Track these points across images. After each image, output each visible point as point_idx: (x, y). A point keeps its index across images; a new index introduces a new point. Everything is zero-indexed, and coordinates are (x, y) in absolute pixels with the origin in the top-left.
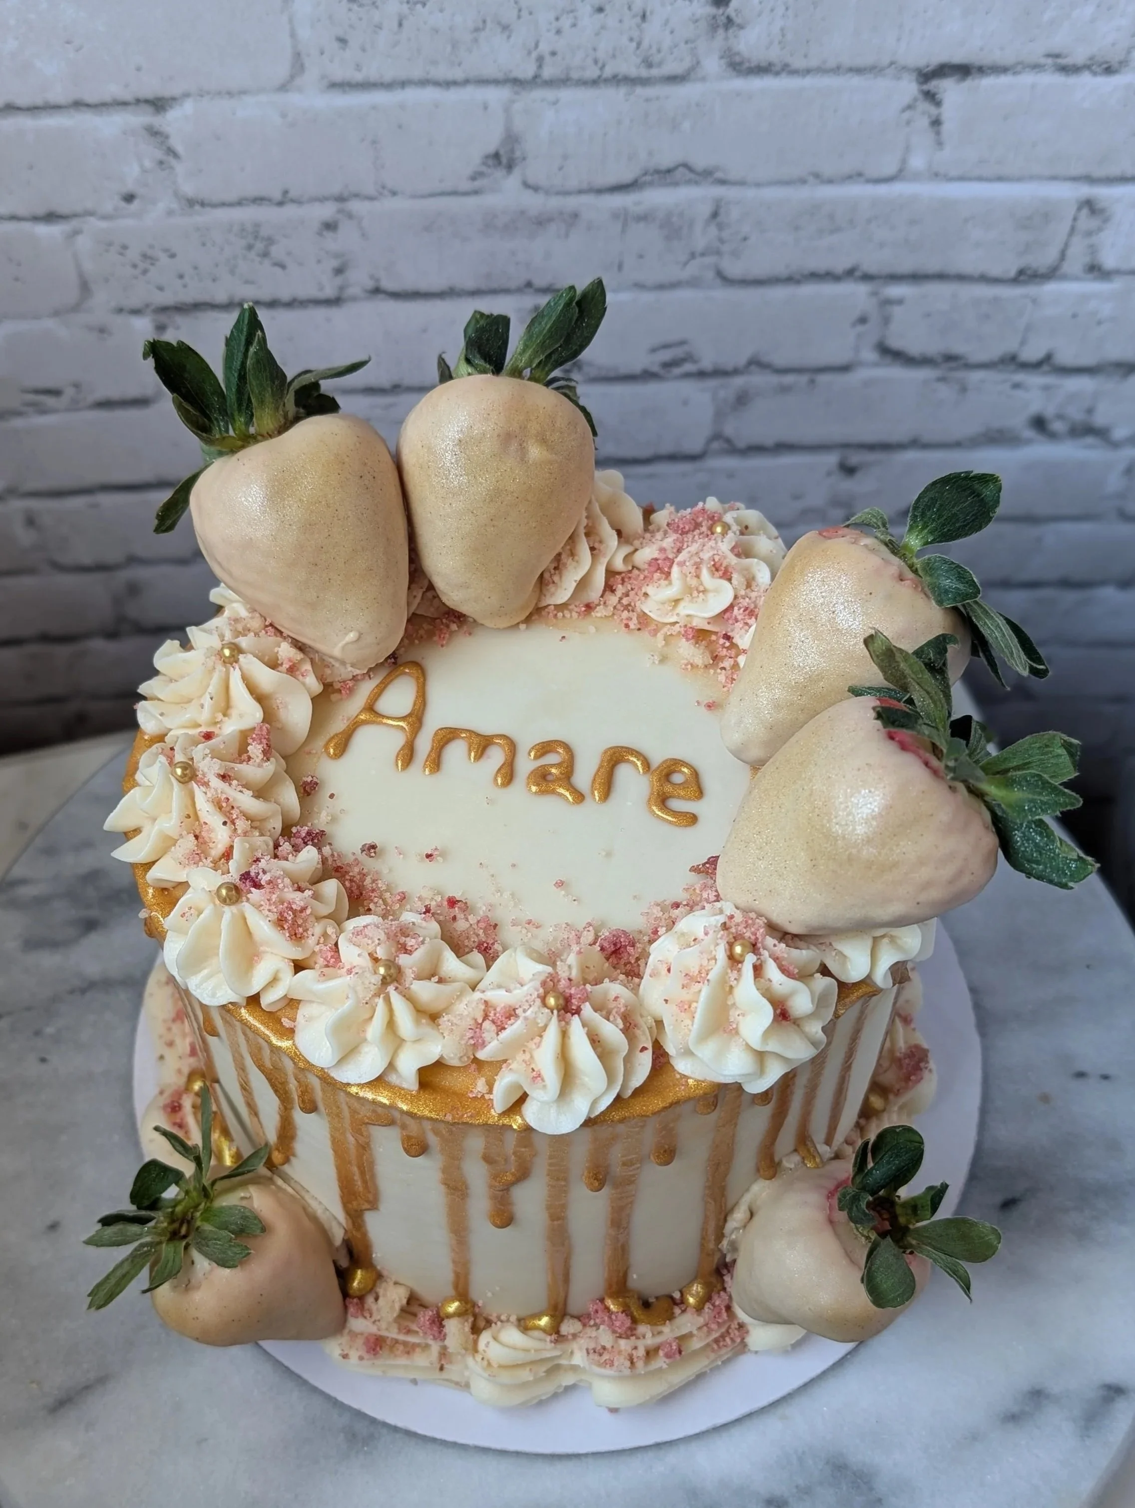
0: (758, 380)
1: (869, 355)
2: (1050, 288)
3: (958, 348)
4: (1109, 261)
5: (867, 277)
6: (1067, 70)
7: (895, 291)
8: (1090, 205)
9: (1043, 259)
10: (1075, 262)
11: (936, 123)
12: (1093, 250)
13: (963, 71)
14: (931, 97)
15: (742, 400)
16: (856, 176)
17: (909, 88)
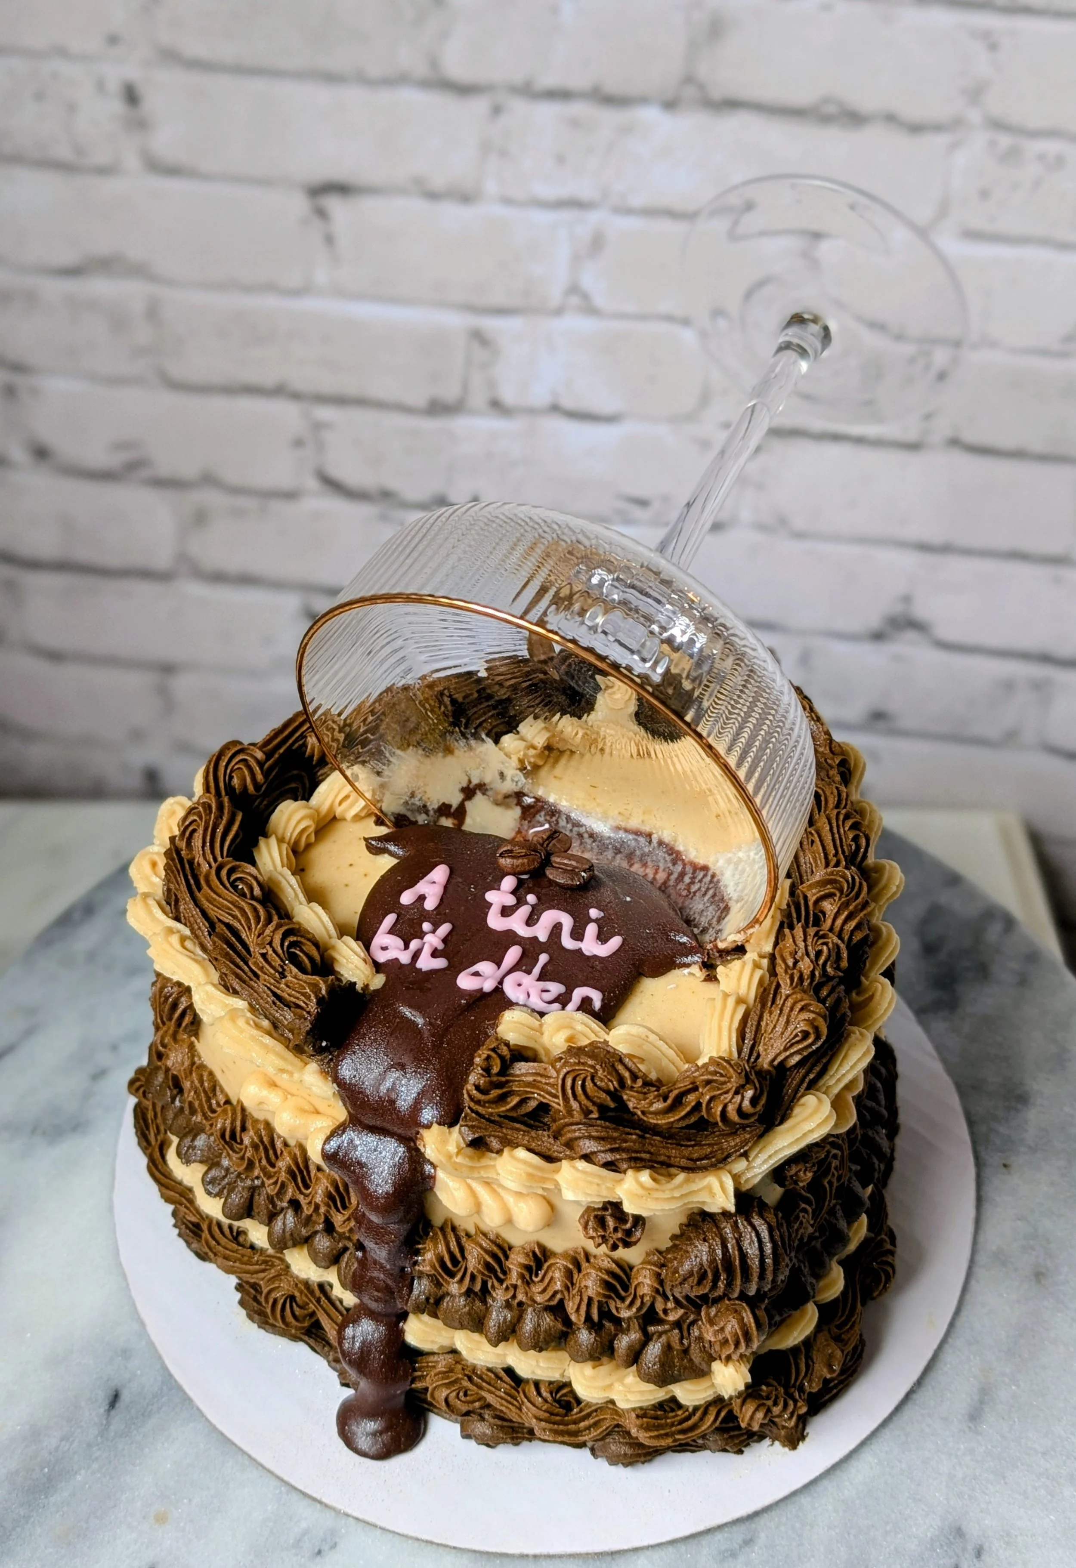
0: (211, 498)
1: (312, 483)
2: (460, 424)
3: (393, 484)
4: (509, 396)
5: (296, 396)
6: (433, 196)
7: (325, 413)
8: (479, 337)
9: (450, 392)
10: (478, 398)
11: (329, 240)
12: (491, 384)
13: (342, 189)
14: (322, 213)
15: (200, 518)
16: (270, 288)
17: (299, 204)
